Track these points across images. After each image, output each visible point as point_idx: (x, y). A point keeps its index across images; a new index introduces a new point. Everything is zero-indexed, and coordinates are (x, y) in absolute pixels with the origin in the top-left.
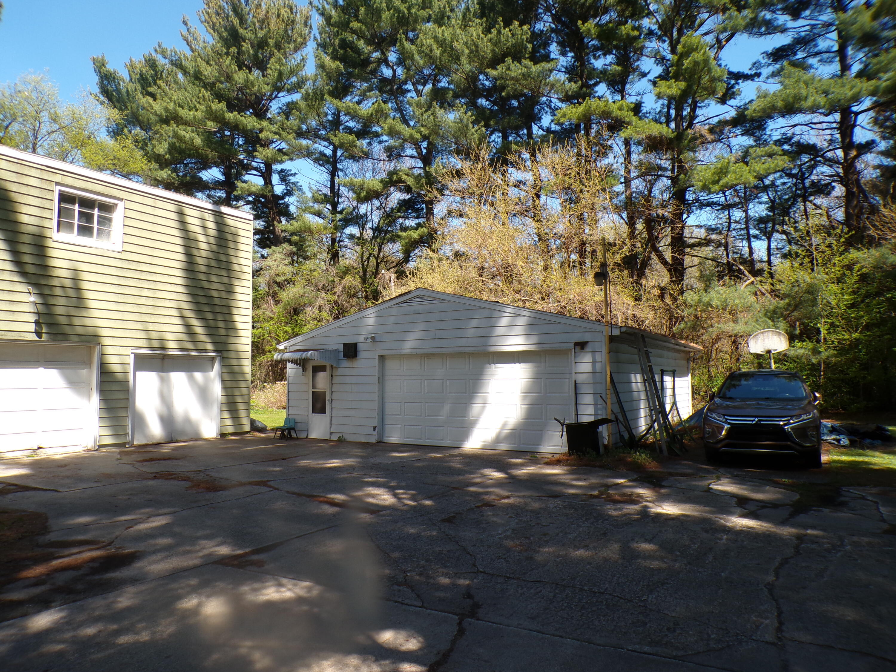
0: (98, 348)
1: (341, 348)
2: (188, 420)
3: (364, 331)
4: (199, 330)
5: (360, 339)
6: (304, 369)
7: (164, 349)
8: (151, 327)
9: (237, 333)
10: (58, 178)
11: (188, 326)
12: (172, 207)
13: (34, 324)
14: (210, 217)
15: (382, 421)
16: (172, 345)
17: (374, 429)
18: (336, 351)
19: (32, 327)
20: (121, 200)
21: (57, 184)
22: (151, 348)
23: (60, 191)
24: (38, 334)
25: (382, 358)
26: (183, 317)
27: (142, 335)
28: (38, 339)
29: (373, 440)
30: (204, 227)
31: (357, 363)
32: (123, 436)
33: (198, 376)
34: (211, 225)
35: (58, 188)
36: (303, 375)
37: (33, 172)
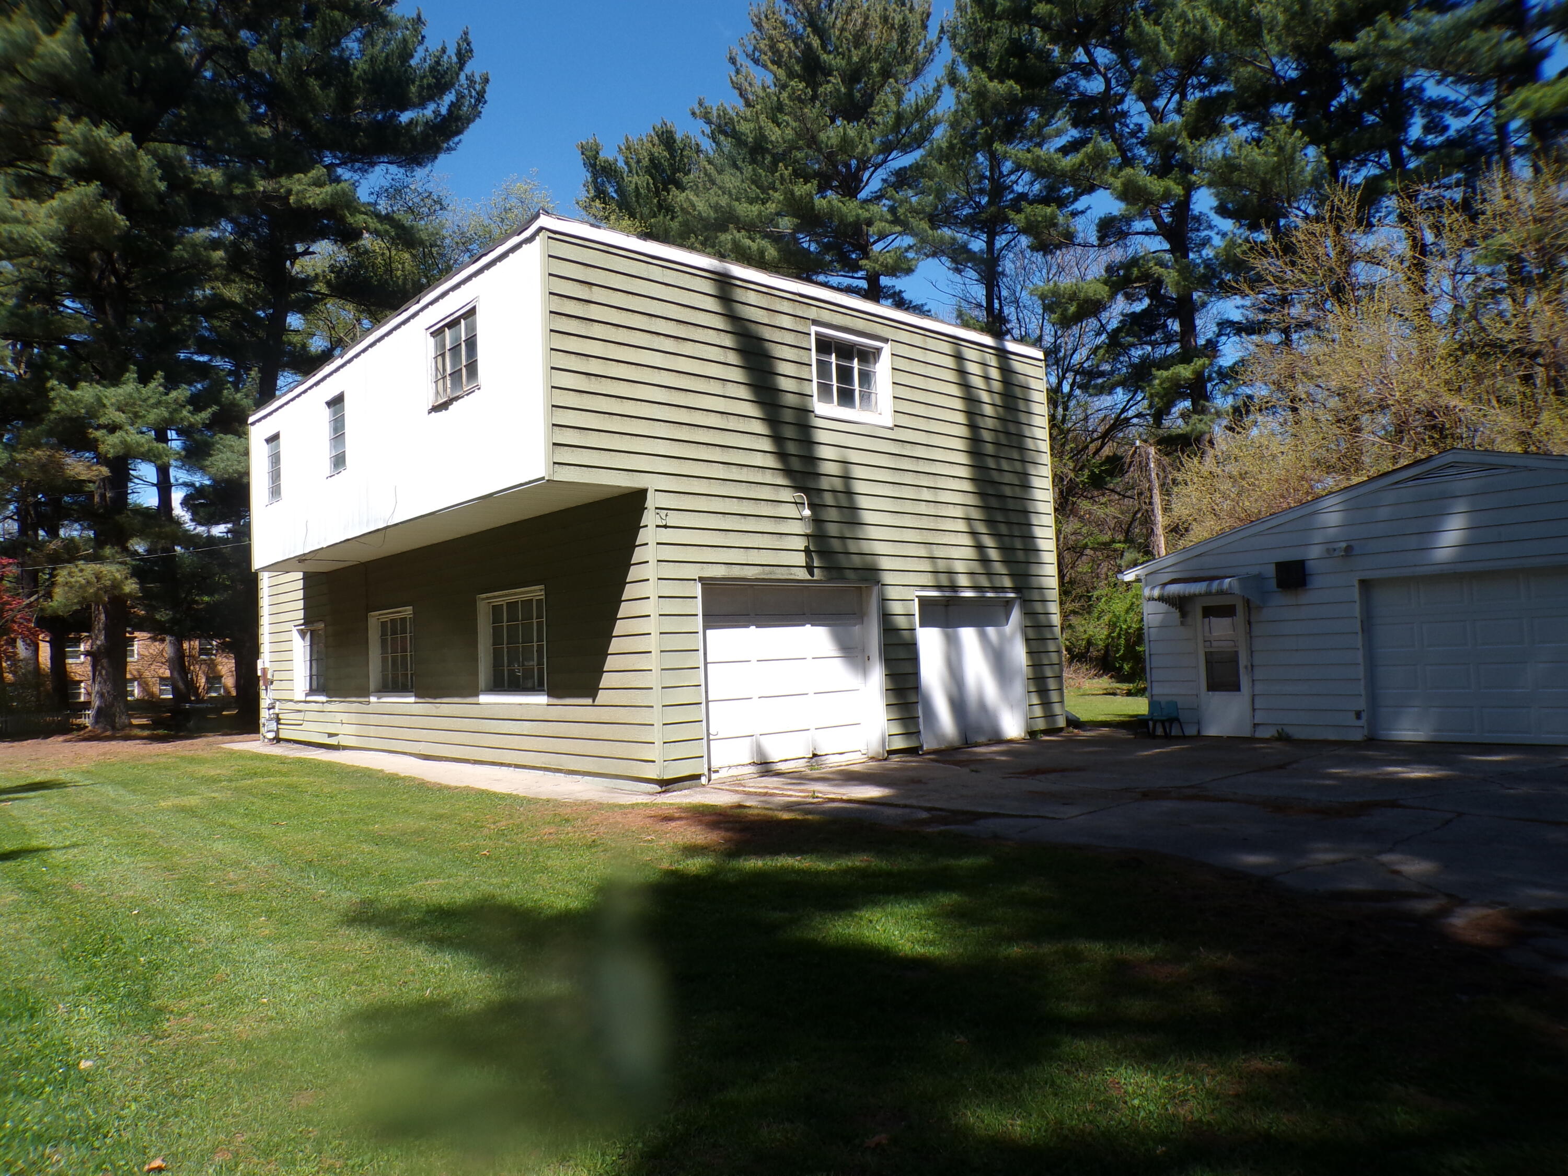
0: (875, 590)
1: (1271, 571)
2: (983, 706)
3: (1318, 537)
4: (994, 554)
5: (1314, 552)
6: (1184, 614)
7: (954, 588)
8: (939, 552)
9: (1038, 556)
10: (812, 313)
11: (980, 547)
12: (946, 348)
13: (803, 554)
14: (993, 361)
15: (1373, 698)
16: (963, 581)
17: (1358, 715)
18: (1260, 578)
19: (801, 559)
20: (886, 340)
21: (815, 322)
22: (939, 587)
23: (817, 334)
24: (810, 568)
25: (1365, 584)
26: (973, 534)
27: (926, 566)
28: (809, 577)
29: (1358, 736)
30: (987, 378)
31: (1306, 597)
32: (914, 737)
33: (991, 631)
34: (994, 373)
35: (814, 329)
36: (1182, 624)
37: (786, 307)
